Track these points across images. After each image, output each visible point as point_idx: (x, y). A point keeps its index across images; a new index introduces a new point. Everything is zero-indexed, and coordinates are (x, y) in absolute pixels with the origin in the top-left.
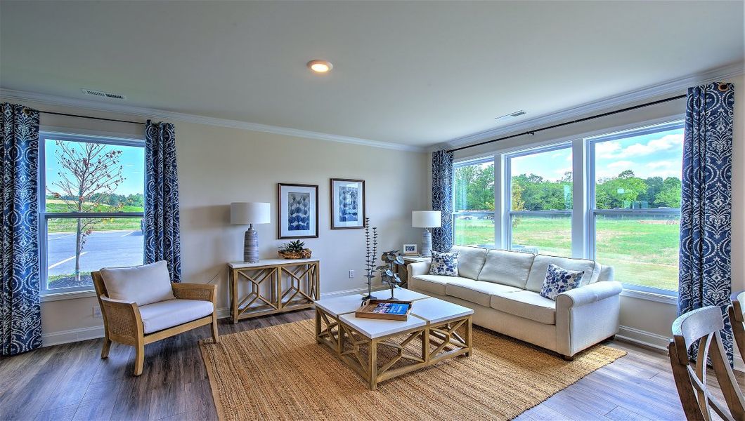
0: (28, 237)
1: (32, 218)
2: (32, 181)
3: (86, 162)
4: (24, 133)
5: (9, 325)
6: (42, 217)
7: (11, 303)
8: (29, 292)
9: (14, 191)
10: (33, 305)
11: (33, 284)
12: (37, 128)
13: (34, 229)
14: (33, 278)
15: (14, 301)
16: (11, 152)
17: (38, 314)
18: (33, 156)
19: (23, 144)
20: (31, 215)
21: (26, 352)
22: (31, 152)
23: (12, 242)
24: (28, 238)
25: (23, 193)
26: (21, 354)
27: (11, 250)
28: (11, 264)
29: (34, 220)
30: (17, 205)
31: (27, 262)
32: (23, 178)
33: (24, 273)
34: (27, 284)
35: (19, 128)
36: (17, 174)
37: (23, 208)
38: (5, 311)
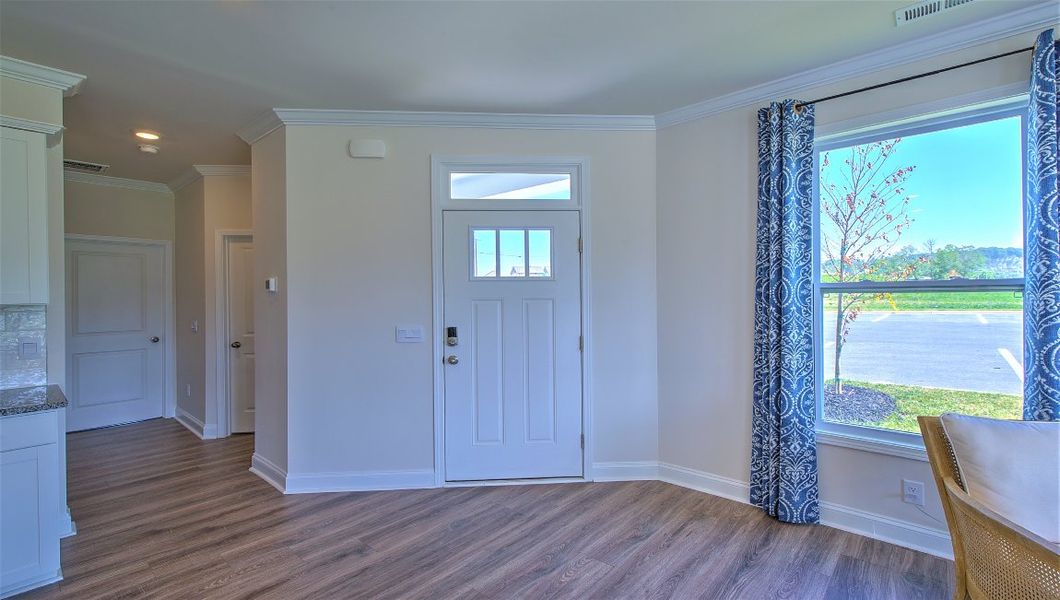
0: (799, 326)
1: (804, 292)
2: (804, 227)
3: (851, 201)
4: (794, 147)
5: (777, 468)
6: (817, 291)
7: (779, 435)
8: (802, 421)
9: (781, 246)
10: (807, 445)
11: (807, 408)
12: (811, 132)
13: (807, 312)
14: (806, 398)
15: (783, 430)
16: (778, 182)
17: (814, 463)
18: (806, 183)
19: (794, 165)
20: (803, 288)
21: (796, 524)
22: (804, 178)
23: (780, 331)
24: (800, 328)
25: (793, 248)
26: (790, 523)
27: (779, 345)
28: (778, 368)
29: (808, 296)
30: (787, 270)
31: (799, 369)
32: (793, 226)
33: (794, 386)
34: (799, 408)
35: (789, 140)
36: (786, 219)
37: (793, 275)
38: (772, 445)
